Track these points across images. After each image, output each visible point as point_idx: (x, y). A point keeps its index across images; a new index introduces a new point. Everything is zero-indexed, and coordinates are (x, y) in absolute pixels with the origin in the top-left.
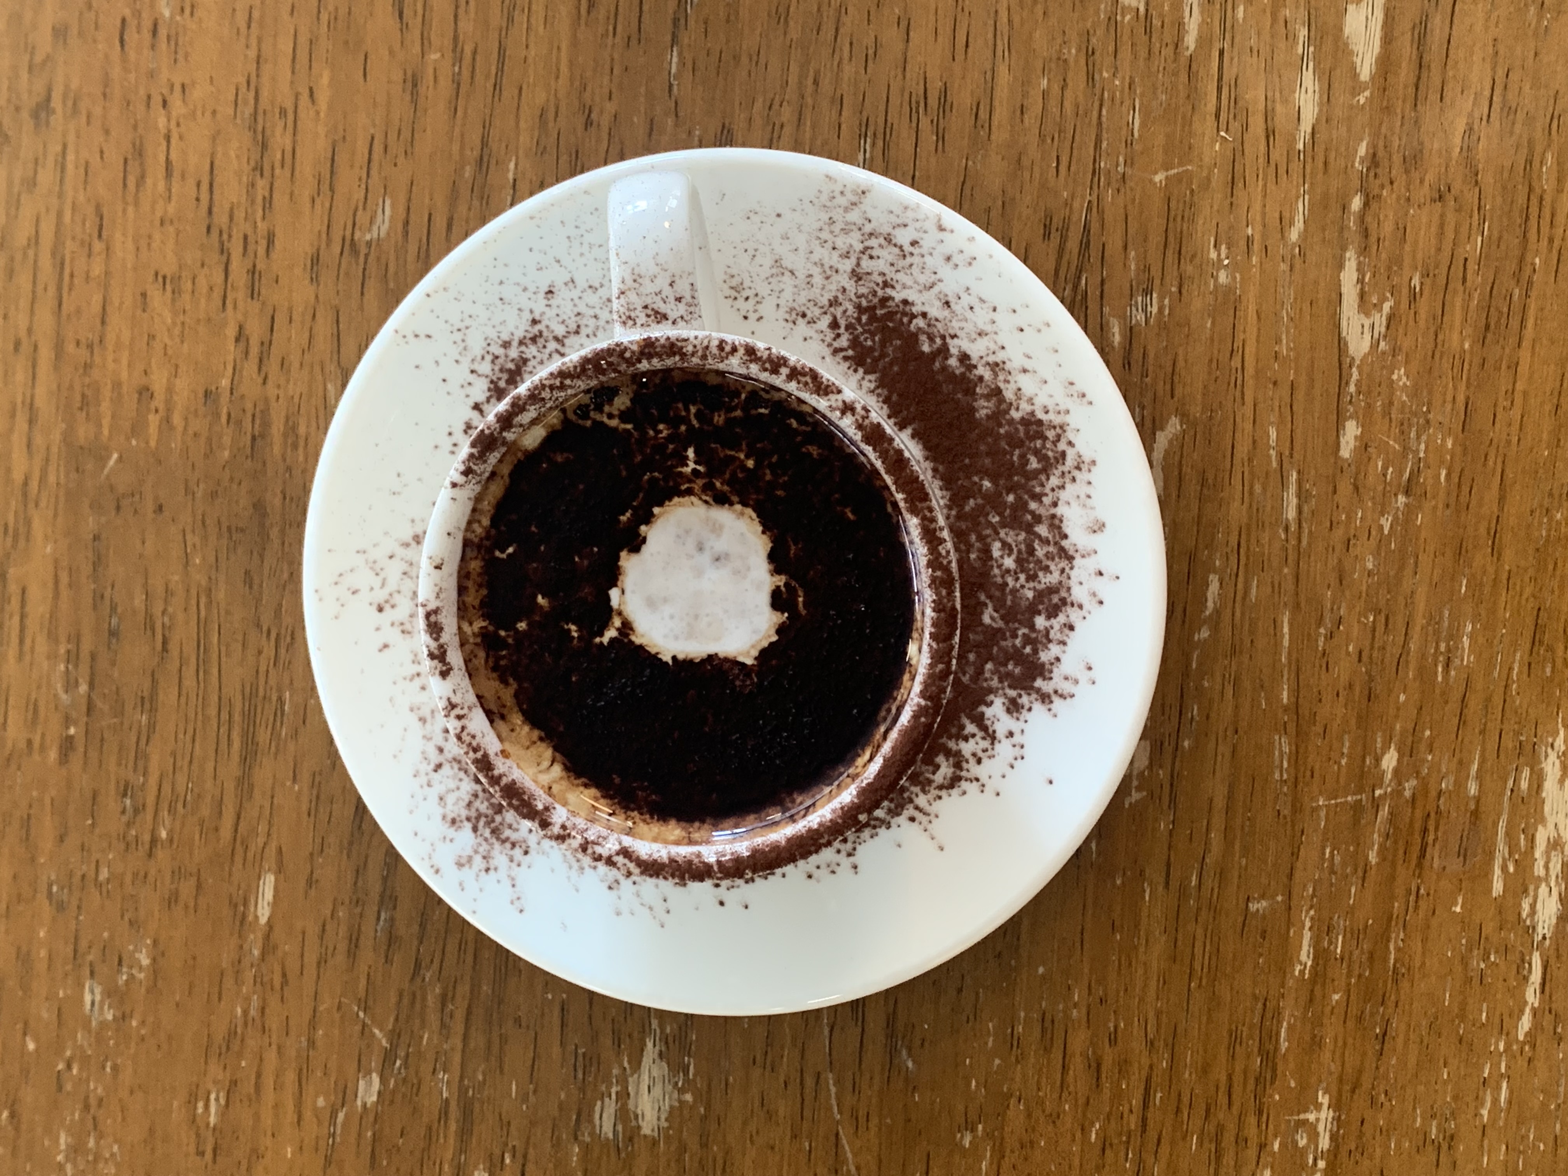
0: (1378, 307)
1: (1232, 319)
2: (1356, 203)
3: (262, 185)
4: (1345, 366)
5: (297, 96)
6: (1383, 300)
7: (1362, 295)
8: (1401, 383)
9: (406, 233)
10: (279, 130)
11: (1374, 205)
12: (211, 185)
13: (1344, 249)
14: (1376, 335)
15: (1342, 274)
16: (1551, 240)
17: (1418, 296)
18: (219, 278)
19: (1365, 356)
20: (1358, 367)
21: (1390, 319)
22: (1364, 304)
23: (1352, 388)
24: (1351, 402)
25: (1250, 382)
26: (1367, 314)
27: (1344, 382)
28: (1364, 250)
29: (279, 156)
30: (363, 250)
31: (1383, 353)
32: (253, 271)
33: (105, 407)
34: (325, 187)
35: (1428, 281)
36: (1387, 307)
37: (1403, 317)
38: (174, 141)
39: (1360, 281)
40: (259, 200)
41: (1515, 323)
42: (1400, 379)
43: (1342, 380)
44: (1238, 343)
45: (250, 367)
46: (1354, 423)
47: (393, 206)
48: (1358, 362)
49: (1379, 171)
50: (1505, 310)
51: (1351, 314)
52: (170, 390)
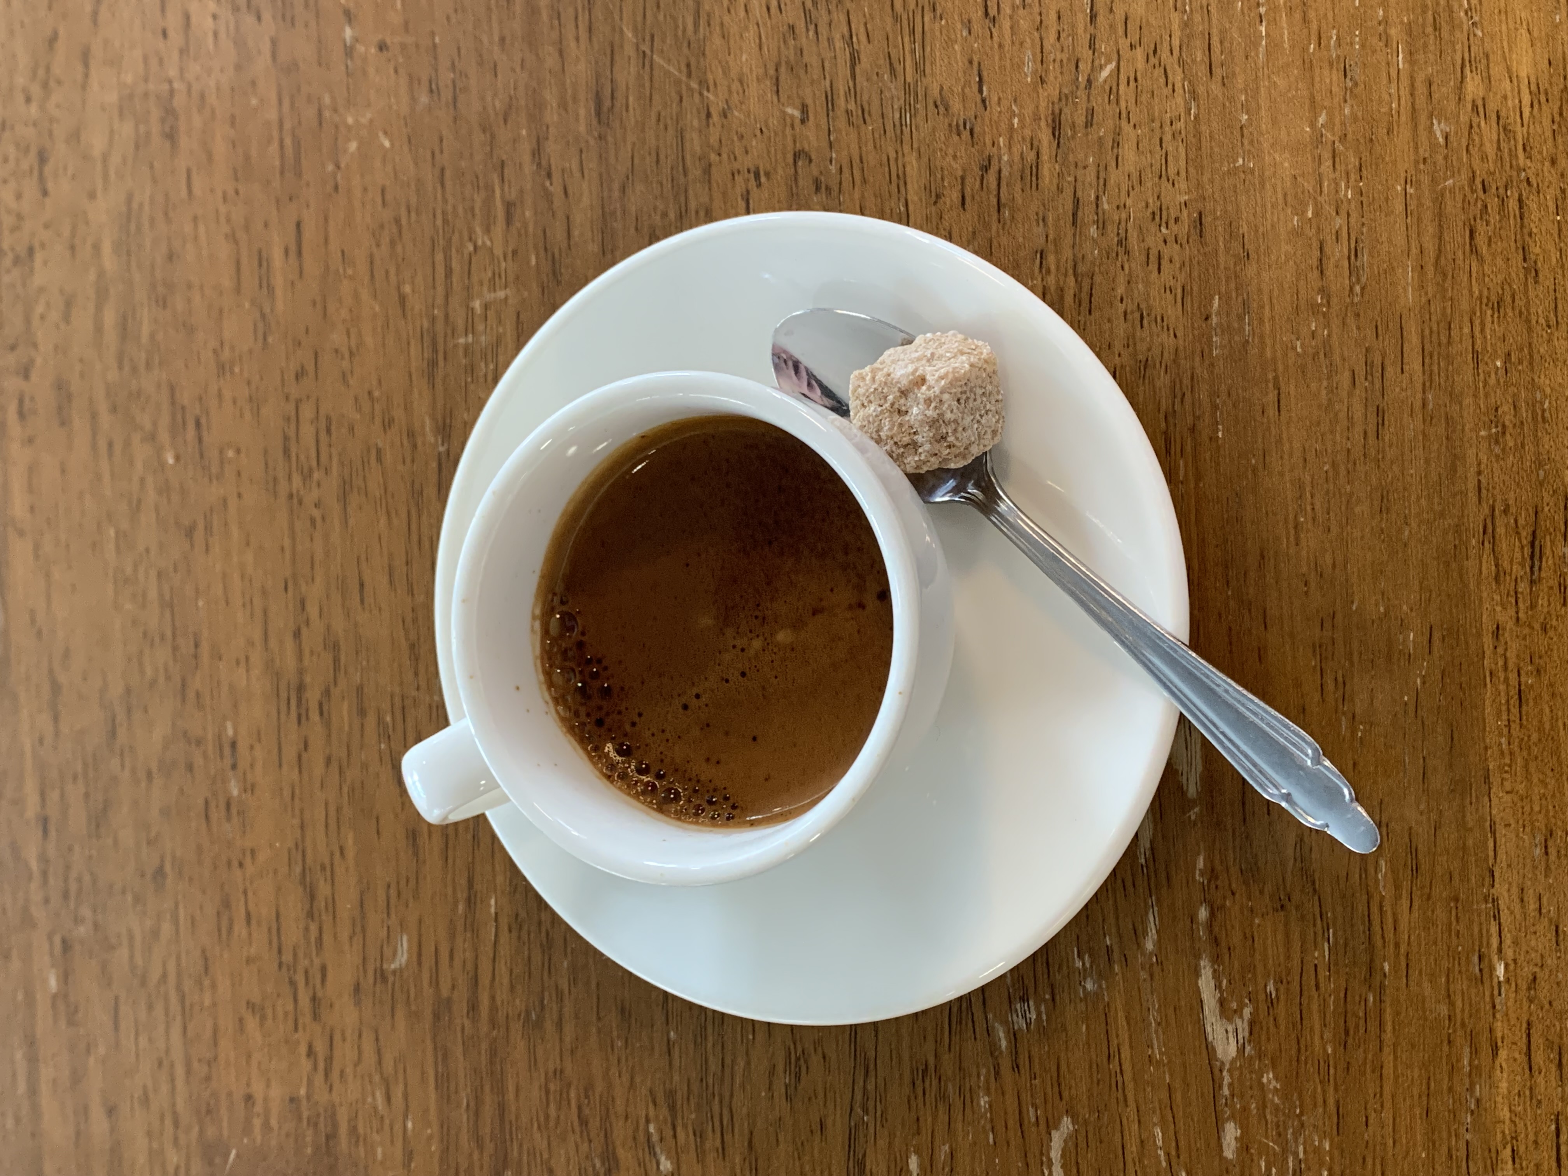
0: (1239, 1012)
1: (1104, 1025)
2: (1203, 913)
3: (313, 927)
4: (1216, 1072)
5: (332, 855)
6: (1241, 1006)
7: (1222, 1002)
8: (1271, 1087)
9: (420, 963)
10: (322, 882)
11: (1219, 916)
12: (278, 930)
13: (1198, 957)
14: (1241, 1041)
15: (1200, 982)
16: (1397, 945)
17: (1275, 1001)
18: (290, 1007)
19: (1234, 1061)
20: (1229, 1071)
21: (1252, 1024)
22: (1226, 1011)
23: (1226, 1091)
24: (1226, 1104)
25: (1130, 1086)
26: (1230, 1020)
27: (1217, 1086)
28: (1216, 959)
29: (323, 904)
30: (391, 979)
31: (1251, 1058)
32: (314, 999)
33: (224, 1113)
34: (358, 929)
35: (1282, 989)
36: (1247, 1012)
37: (1264, 1023)
38: (250, 894)
39: (1218, 986)
40: (313, 940)
41: (1373, 1027)
42: (1269, 1082)
43: (1217, 1085)
44: (1114, 1048)
45: (319, 1077)
46: (1232, 1124)
47: (409, 941)
48: (1227, 1066)
49: (1219, 883)
50: (1361, 1014)
51: (1214, 1020)
52: (266, 1099)
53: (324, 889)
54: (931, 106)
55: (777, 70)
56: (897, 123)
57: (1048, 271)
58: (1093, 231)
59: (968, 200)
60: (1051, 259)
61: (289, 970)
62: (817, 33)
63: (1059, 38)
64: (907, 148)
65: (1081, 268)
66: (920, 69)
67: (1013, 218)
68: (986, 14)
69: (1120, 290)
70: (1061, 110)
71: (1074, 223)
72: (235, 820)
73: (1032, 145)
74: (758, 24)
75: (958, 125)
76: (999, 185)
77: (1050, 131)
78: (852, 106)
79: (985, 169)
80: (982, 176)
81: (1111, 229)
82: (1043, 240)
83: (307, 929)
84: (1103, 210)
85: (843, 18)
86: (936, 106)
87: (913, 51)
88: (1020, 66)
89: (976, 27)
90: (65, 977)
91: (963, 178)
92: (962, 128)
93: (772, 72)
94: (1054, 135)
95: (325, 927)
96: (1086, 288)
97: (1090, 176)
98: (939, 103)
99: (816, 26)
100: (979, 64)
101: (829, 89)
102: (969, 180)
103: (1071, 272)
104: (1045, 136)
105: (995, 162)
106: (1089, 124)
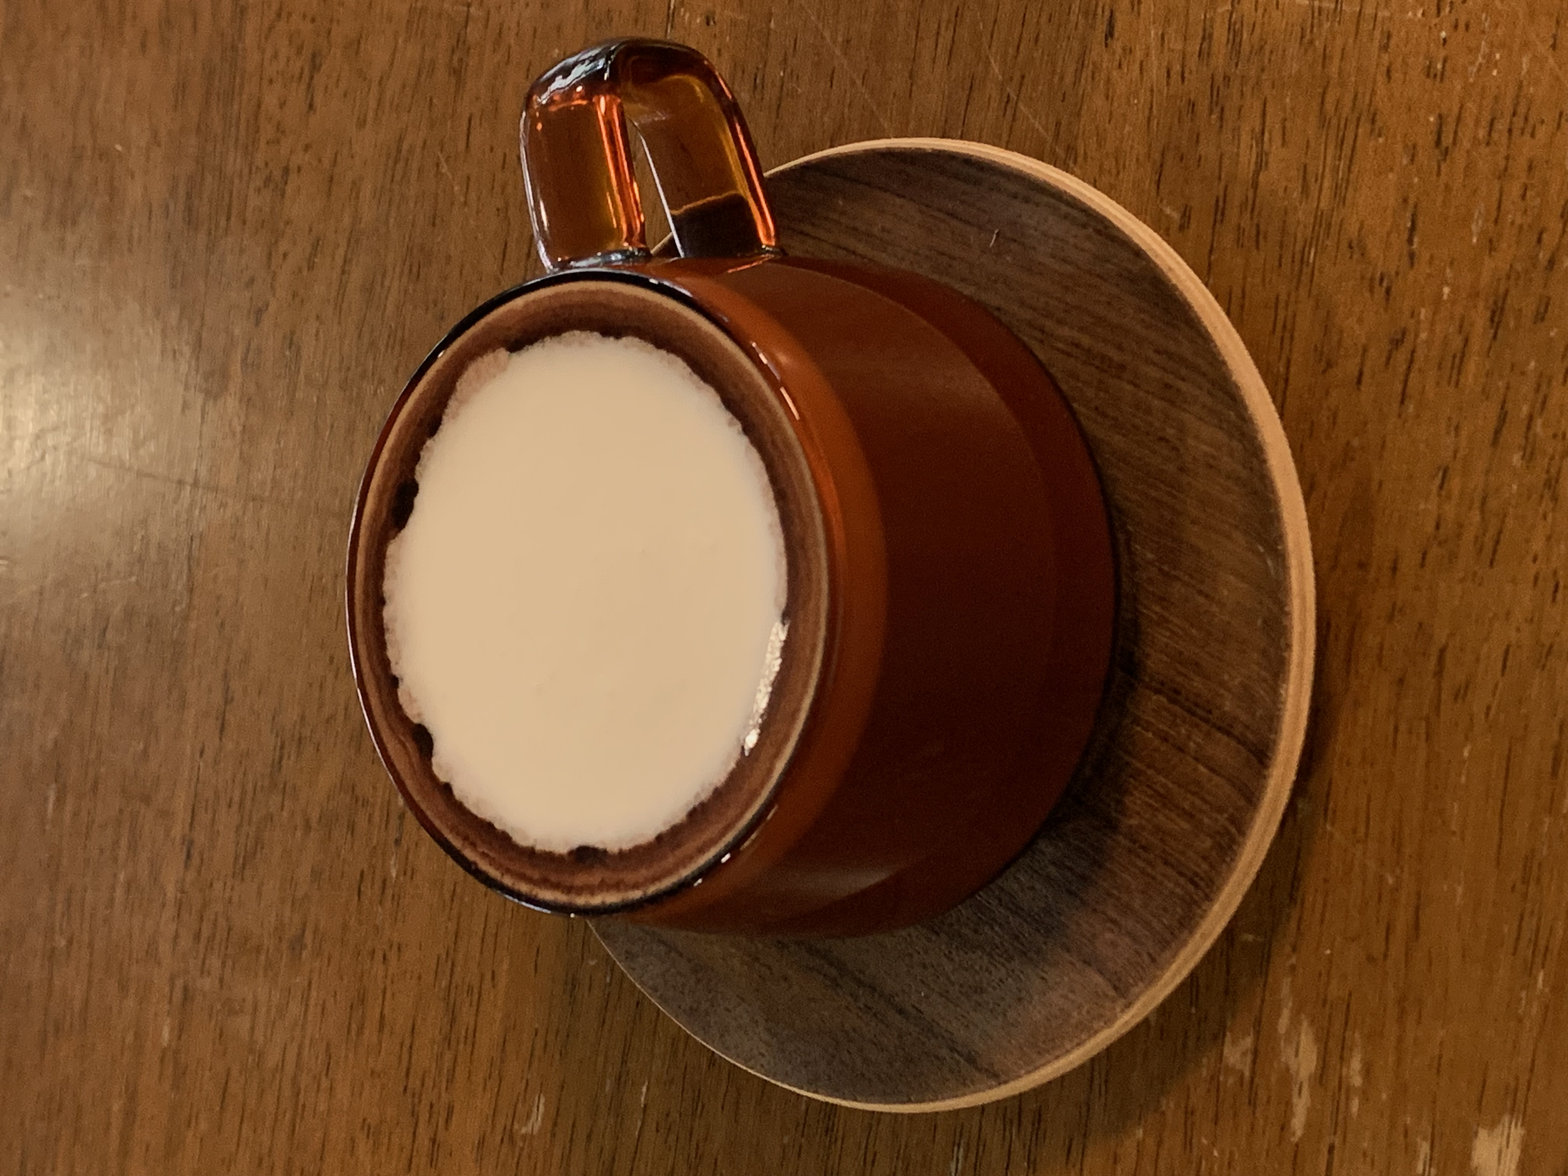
53: (466, 1016)
54: (1344, 245)
55: (1163, 155)
56: (1298, 257)
57: (1449, 497)
58: (1516, 459)
59: (1366, 379)
60: (1455, 484)
61: (414, 1095)
62: (1221, 118)
63: (1523, 197)
64: (1303, 292)
65: (1493, 504)
66: (1339, 194)
67: (1418, 416)
68: (1438, 143)
69: (1537, 545)
70: (1507, 292)
71: (1495, 442)
72: (388, 904)
73: (1461, 326)
74: (1152, 91)
75: (1372, 279)
76: (1409, 368)
77: (1488, 314)
78: (1246, 222)
79: (1397, 343)
80: (1390, 352)
81: (1542, 462)
82: (1450, 453)
83: (440, 1056)
84: (1535, 435)
85: (1258, 105)
86: (1350, 247)
87: (1336, 169)
88: (1466, 220)
89: (1421, 156)
90: (180, 1030)
91: (1365, 350)
92: (1377, 282)
93: (1157, 156)
94: (1492, 320)
95: (459, 1060)
96: (1492, 532)
97: (1526, 388)
98: (1354, 244)
99: (1222, 110)
100: (1416, 206)
101: (1222, 193)
102: (1372, 353)
103: (1477, 504)
104: (1480, 319)
105: (1410, 338)
106: (1540, 317)
